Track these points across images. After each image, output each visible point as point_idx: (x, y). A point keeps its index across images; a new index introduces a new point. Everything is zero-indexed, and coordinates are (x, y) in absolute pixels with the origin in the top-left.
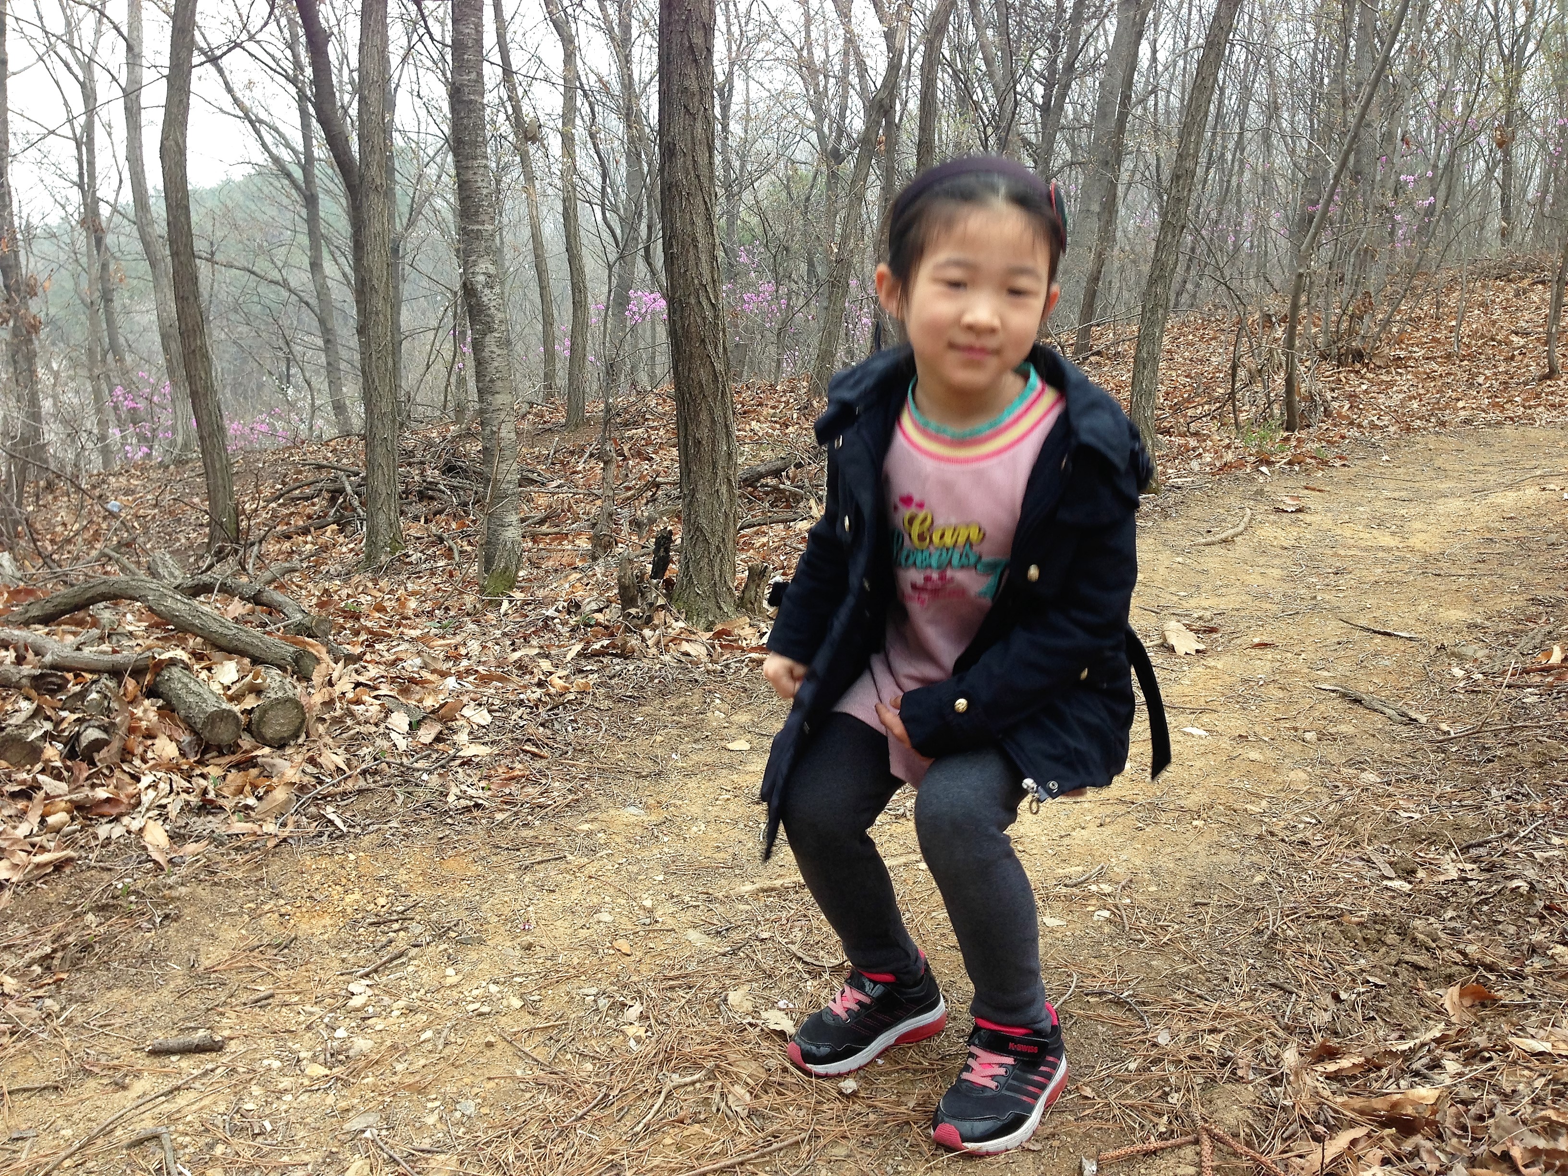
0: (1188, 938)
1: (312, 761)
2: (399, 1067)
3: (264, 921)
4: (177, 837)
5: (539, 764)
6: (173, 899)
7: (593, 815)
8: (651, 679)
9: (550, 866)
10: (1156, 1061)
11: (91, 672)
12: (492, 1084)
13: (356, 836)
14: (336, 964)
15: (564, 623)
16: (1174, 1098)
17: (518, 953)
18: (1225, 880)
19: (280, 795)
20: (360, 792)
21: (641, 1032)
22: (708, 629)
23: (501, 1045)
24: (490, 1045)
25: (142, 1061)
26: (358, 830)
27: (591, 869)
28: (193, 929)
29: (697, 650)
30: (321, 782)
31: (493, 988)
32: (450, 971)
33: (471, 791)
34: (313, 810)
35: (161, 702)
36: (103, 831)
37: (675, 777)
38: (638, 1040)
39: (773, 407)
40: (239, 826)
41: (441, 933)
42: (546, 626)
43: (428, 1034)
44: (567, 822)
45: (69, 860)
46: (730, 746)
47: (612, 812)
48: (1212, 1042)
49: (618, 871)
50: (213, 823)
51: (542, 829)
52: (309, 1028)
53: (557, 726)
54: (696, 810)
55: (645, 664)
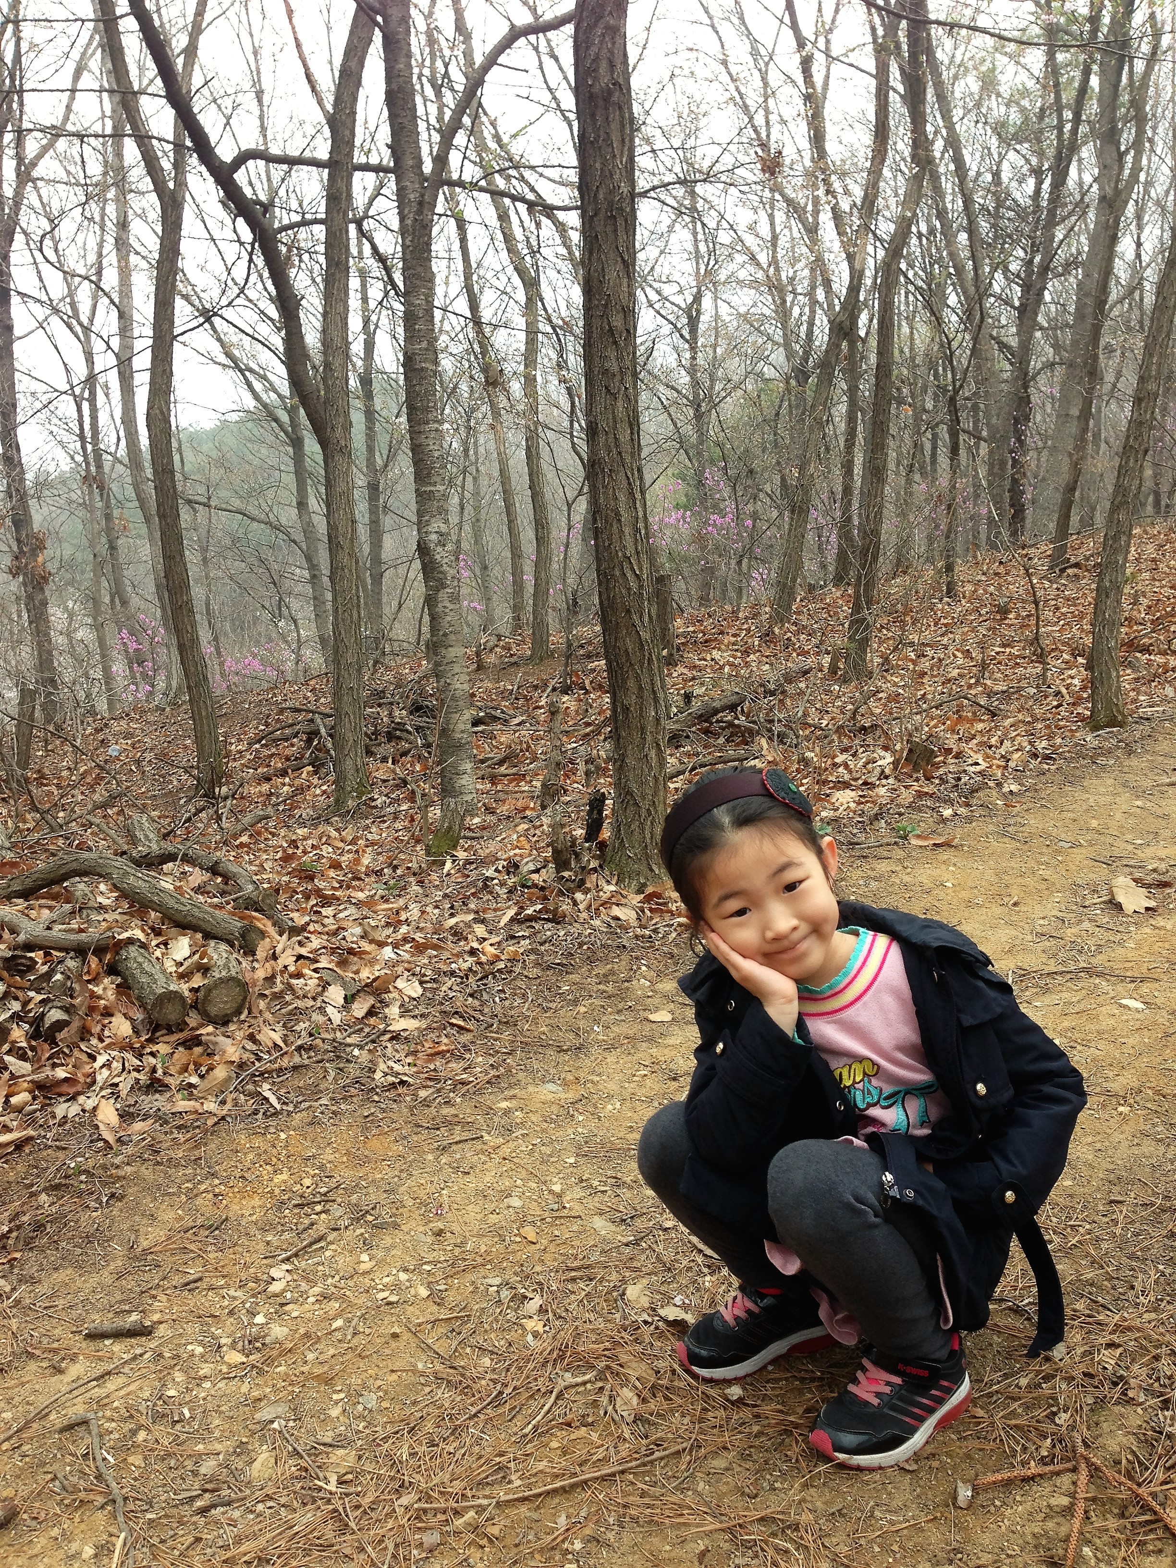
0: (1098, 1240)
1: (252, 1038)
2: (310, 1356)
3: (199, 1201)
4: (126, 1116)
5: (465, 1038)
6: (119, 1178)
7: (512, 1092)
8: (581, 945)
9: (467, 1146)
10: (1048, 1378)
11: (60, 950)
12: (394, 1377)
13: (289, 1113)
14: (261, 1246)
15: (502, 884)
16: (1063, 1418)
17: (429, 1239)
18: (1144, 1174)
19: (220, 1073)
20: (295, 1068)
21: (540, 1328)
22: (640, 891)
23: (406, 1336)
24: (395, 1336)
25: (79, 1344)
26: (290, 1108)
27: (506, 1151)
28: (135, 1208)
29: (626, 914)
30: (259, 1059)
31: (403, 1276)
32: (365, 1257)
33: (397, 1067)
34: (250, 1087)
35: (119, 980)
36: (61, 1109)
37: (595, 1051)
38: (536, 1335)
39: (734, 635)
40: (183, 1105)
41: (359, 1216)
42: (486, 886)
43: (339, 1323)
44: (487, 1099)
45: (29, 1139)
46: (652, 1017)
47: (531, 1089)
48: (1109, 1358)
49: (531, 1153)
50: (157, 1102)
51: (461, 1106)
52: (231, 1313)
53: (485, 996)
54: (612, 1086)
55: (575, 929)
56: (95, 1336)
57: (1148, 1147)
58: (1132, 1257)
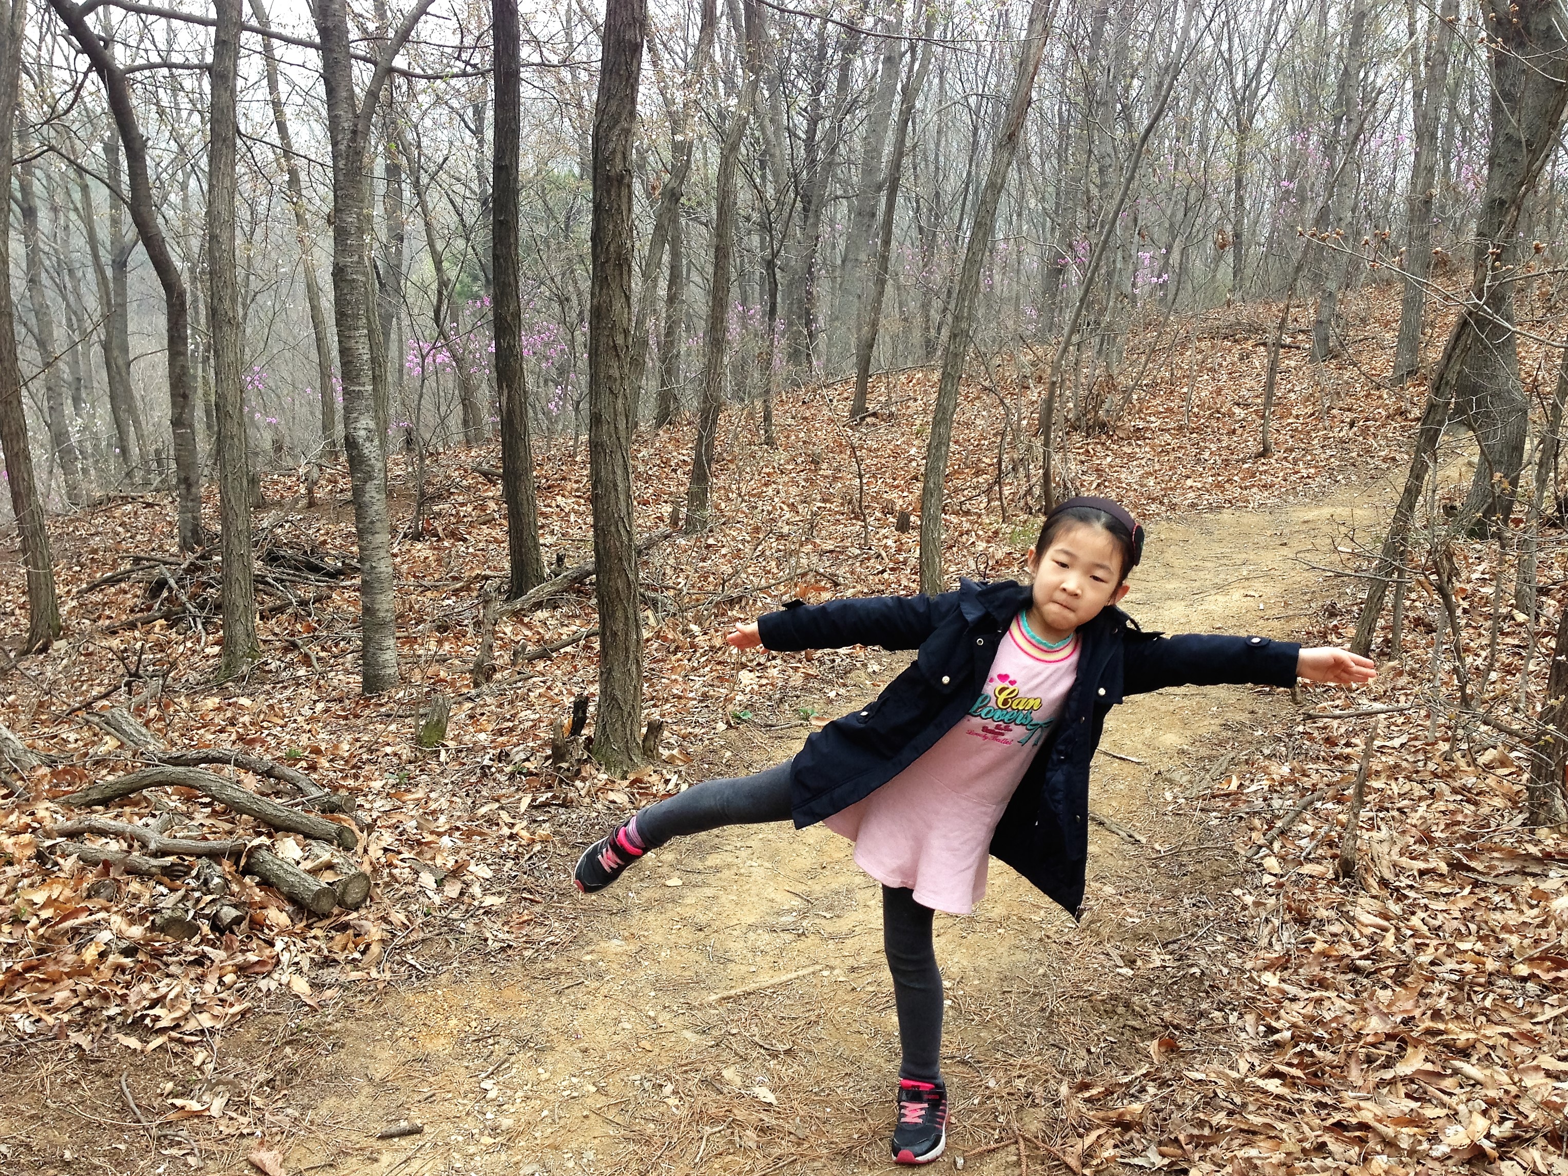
1: (384, 919)
2: (537, 1135)
3: (401, 1043)
4: (317, 986)
5: (538, 909)
6: (331, 1032)
7: (590, 948)
8: (593, 825)
9: (575, 989)
12: (597, 1141)
13: (434, 976)
14: (462, 1070)
15: (501, 771)
17: (580, 1055)
19: (375, 949)
20: (423, 941)
21: (677, 1102)
22: (624, 778)
23: (593, 1116)
24: (586, 1117)
26: (433, 971)
27: (604, 991)
28: (355, 1053)
29: (621, 798)
30: (394, 935)
31: (574, 1080)
32: (540, 1070)
33: (500, 936)
34: (397, 957)
35: (257, 879)
36: (263, 984)
37: (636, 912)
38: (677, 1107)
40: (355, 975)
41: (523, 1043)
42: (484, 775)
43: (545, 1113)
44: (575, 954)
45: (249, 1009)
46: (669, 883)
47: (602, 944)
49: (622, 991)
50: (329, 975)
51: (557, 962)
52: (468, 1114)
53: (537, 874)
54: (658, 939)
55: (583, 811)
56: (382, 1137)
57: (1020, 955)
58: (1021, 1025)
